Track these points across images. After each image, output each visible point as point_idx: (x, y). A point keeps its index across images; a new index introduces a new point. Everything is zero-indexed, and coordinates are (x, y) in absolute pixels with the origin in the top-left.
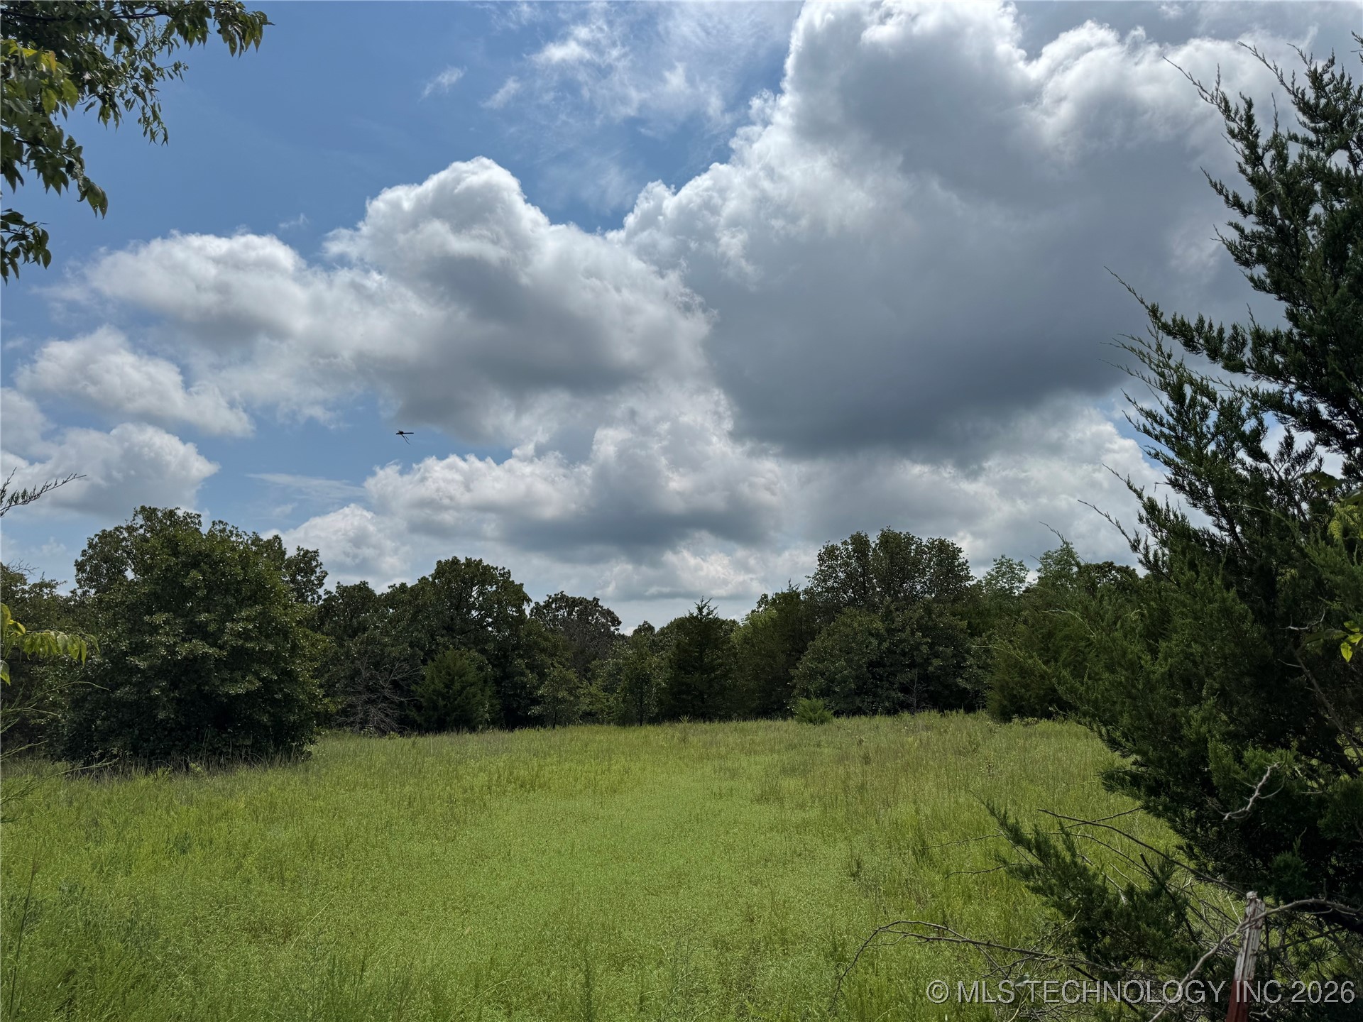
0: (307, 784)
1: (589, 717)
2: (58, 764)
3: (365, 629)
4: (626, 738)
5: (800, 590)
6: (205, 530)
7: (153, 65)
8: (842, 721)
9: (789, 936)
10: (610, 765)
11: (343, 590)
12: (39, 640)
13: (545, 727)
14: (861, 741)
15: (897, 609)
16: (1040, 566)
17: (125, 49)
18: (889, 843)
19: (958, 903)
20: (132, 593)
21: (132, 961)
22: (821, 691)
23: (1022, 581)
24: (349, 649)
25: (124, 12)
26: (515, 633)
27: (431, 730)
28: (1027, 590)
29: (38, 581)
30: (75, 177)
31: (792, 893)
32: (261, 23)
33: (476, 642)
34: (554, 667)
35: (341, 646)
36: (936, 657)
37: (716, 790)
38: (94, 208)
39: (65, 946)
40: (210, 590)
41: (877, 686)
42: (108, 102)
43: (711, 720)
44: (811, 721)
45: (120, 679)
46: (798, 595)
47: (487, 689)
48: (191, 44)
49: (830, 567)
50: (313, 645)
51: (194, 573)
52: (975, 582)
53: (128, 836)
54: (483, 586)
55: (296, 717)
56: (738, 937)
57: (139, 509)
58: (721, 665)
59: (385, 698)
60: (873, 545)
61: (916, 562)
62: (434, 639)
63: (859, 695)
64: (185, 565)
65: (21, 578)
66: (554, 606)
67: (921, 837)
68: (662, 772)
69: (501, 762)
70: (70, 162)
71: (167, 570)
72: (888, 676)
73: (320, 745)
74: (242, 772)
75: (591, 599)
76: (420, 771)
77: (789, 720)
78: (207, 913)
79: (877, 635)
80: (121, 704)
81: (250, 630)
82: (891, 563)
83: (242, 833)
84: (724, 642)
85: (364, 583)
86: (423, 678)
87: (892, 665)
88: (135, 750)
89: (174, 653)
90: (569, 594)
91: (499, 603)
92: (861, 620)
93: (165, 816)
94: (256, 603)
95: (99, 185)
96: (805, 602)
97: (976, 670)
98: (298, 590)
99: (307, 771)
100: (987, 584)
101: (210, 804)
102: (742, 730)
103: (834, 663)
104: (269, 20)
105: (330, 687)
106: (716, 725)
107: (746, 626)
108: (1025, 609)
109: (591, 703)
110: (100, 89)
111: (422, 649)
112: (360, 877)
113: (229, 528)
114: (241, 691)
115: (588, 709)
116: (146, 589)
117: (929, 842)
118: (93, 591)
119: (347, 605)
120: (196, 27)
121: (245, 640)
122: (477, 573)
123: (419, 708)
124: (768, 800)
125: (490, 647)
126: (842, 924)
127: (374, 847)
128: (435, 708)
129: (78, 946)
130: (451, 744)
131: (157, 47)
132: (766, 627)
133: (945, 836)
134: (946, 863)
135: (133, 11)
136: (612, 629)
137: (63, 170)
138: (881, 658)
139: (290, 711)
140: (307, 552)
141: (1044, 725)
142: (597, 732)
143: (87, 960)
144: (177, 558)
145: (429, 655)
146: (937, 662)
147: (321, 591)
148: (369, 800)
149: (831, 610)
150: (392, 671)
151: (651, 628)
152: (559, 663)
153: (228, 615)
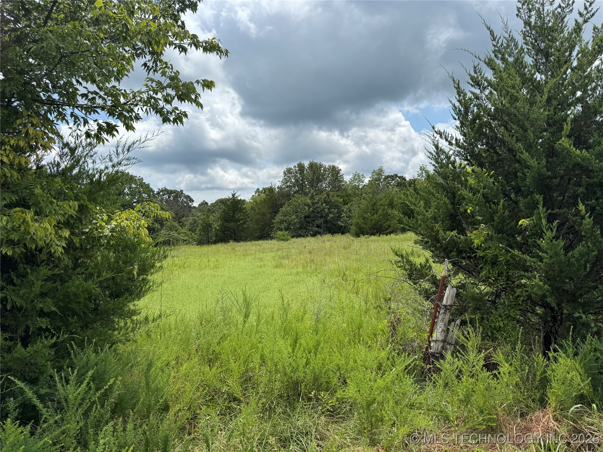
5: (276, 187)
8: (294, 239)
15: (316, 195)
16: (370, 176)
22: (286, 228)
23: (363, 182)
28: (364, 186)
36: (331, 213)
41: (307, 226)
43: (238, 241)
44: (283, 240)
49: (288, 177)
52: (345, 183)
54: (130, 184)
58: (242, 219)
60: (306, 168)
61: (323, 175)
63: (300, 229)
66: (161, 193)
72: (312, 222)
75: (179, 191)
77: (273, 240)
79: (308, 205)
82: (313, 175)
84: (243, 209)
87: (313, 217)
90: (169, 188)
91: (139, 192)
92: (301, 199)
96: (278, 192)
97: (345, 218)
100: (350, 183)
103: (290, 217)
107: (251, 202)
108: (364, 193)
122: (128, 178)
132: (261, 202)
136: (190, 204)
138: (309, 214)
141: (373, 237)
149: (289, 195)
151: (207, 203)
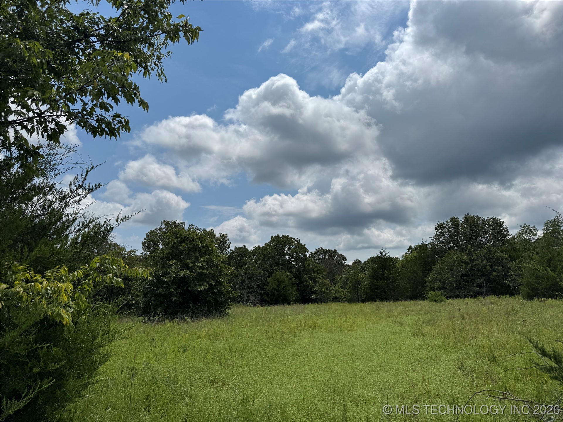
0: (228, 325)
1: (336, 299)
2: (139, 318)
3: (246, 264)
4: (352, 308)
5: (427, 243)
6: (186, 228)
7: (160, 53)
8: (450, 301)
9: (432, 395)
10: (346, 319)
11: (237, 249)
12: (133, 271)
13: (318, 303)
14: (460, 310)
15: (474, 250)
16: (544, 228)
17: (151, 49)
18: (476, 354)
19: (512, 383)
20: (162, 253)
21: (169, 392)
22: (440, 288)
23: (535, 235)
24: (240, 272)
25: (150, 34)
26: (303, 265)
27: (273, 304)
28: (538, 239)
29: (130, 250)
30: (137, 98)
31: (432, 376)
32: (199, 31)
33: (288, 269)
34: (320, 278)
35: (237, 271)
36: (494, 271)
37: (394, 331)
38: (144, 109)
39: (146, 386)
40: (189, 251)
41: (466, 285)
42: (146, 69)
43: (389, 301)
44: (435, 301)
45: (159, 285)
46: (427, 245)
47: (293, 287)
48: (174, 43)
49: (441, 233)
50: (227, 271)
51: (183, 245)
52: (511, 237)
53: (165, 345)
54: (289, 246)
55: (222, 299)
56: (408, 393)
57: (163, 222)
58: (392, 277)
59: (255, 291)
60: (461, 222)
61: (482, 229)
62: (272, 268)
63: (458, 289)
64: (180, 241)
65: (124, 249)
66: (318, 253)
67: (491, 352)
68: (369, 323)
69: (301, 317)
70: (135, 93)
71: (174, 244)
72: (471, 281)
73: (232, 310)
74: (204, 320)
75: (333, 250)
76: (270, 320)
77: (425, 301)
78: (194, 375)
79: (465, 262)
80: (160, 295)
81: (204, 266)
82: (470, 229)
83: (205, 344)
84: (393, 267)
85: (245, 246)
86: (269, 283)
87: (472, 276)
88: (166, 313)
89: (178, 275)
90: (324, 248)
91: (296, 252)
92: (456, 256)
93: (177, 337)
94: (206, 255)
95: (146, 100)
96: (430, 248)
97: (514, 276)
98: (221, 250)
99: (227, 320)
100: (517, 237)
101: (193, 333)
102: (404, 305)
103: (445, 275)
104: (201, 29)
105: (234, 287)
106: (392, 303)
107: (403, 260)
108: (537, 248)
109: (336, 293)
110: (143, 65)
111: (267, 272)
112: (249, 363)
113: (195, 227)
114: (202, 289)
115: (335, 296)
116: (167, 252)
117: (496, 355)
118: (148, 253)
119: (239, 255)
120: (175, 36)
121: (203, 269)
122: (287, 241)
123: (268, 295)
124: (418, 335)
125: (294, 270)
126: (456, 390)
127: (254, 351)
128: (274, 295)
129: (150, 386)
130: (281, 309)
131: (161, 46)
132: (412, 260)
133: (503, 352)
134: (505, 364)
135: (153, 34)
136: (343, 262)
137: (133, 96)
138: (467, 272)
139: (220, 296)
140: (223, 235)
141: (550, 301)
142: (340, 306)
143: (153, 391)
144: (177, 239)
145: (270, 274)
146: (495, 274)
147: (229, 250)
148: (251, 332)
149: (443, 252)
150: (256, 280)
151: (360, 262)
152: (322, 277)
153: (196, 260)
